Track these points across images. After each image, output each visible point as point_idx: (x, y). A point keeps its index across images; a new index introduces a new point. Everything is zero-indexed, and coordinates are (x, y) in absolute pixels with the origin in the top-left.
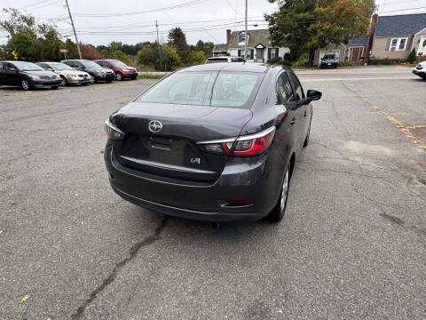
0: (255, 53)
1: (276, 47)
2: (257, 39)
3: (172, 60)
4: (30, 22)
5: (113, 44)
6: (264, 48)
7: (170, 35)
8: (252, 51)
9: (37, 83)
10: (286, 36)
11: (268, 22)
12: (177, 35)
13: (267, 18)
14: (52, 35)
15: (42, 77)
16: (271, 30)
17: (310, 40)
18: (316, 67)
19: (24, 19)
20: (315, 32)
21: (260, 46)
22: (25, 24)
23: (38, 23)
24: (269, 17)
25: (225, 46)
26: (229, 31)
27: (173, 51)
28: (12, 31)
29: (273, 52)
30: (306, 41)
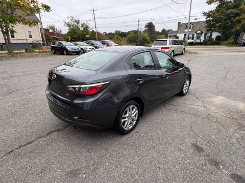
0: (195, 36)
1: (210, 32)
2: (198, 27)
3: (145, 40)
4: (78, 22)
5: (116, 32)
6: (202, 32)
7: (146, 26)
8: (193, 35)
9: (70, 52)
10: (217, 25)
11: (205, 17)
12: (150, 26)
13: (205, 14)
14: (86, 28)
15: (72, 49)
16: (207, 22)
17: (236, 27)
18: (240, 45)
19: (76, 21)
20: (239, 21)
21: (199, 32)
22: (76, 23)
23: (81, 22)
24: (206, 13)
25: (176, 32)
26: (179, 23)
27: (146, 35)
28: (70, 27)
29: (208, 35)
30: (232, 28)
